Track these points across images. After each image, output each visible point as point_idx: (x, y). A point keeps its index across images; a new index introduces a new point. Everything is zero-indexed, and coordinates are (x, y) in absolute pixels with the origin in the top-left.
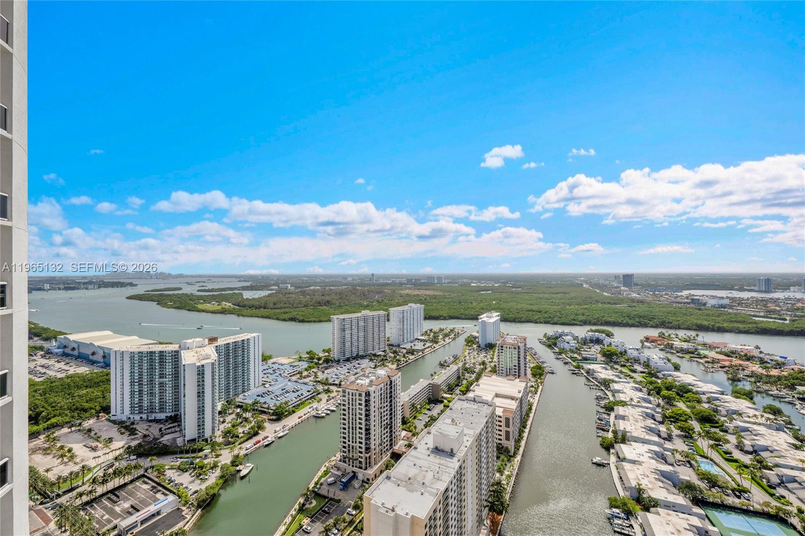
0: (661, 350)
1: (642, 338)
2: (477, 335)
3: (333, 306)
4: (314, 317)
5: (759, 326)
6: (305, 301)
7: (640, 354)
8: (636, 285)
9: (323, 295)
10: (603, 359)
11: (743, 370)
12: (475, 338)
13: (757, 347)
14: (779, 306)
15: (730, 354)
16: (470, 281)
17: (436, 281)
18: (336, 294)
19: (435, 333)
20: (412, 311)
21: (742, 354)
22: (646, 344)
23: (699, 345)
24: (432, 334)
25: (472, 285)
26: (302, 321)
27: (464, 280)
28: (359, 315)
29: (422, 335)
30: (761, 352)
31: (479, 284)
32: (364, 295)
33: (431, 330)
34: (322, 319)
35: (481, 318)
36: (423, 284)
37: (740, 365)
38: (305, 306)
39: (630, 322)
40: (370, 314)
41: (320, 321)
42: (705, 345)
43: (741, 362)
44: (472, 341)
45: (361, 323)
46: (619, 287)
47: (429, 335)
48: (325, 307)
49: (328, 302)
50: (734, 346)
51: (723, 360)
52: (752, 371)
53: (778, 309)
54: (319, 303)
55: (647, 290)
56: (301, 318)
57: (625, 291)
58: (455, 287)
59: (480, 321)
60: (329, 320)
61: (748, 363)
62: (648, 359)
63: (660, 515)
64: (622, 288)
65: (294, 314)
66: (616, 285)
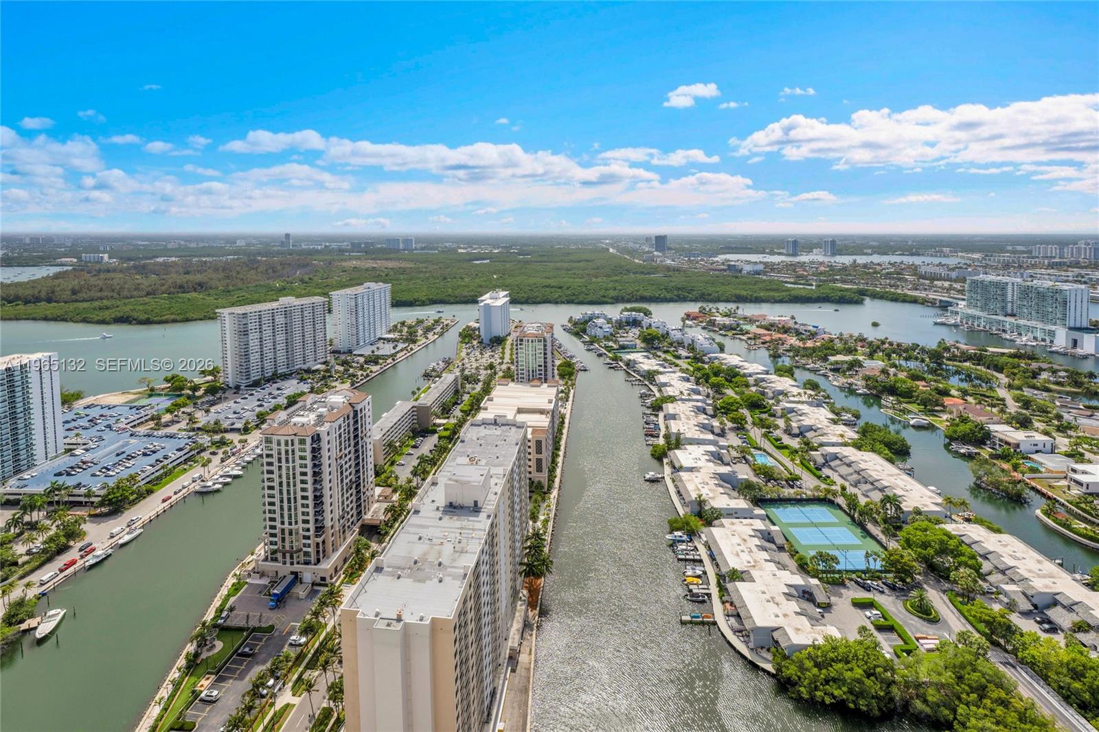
0: (704, 328)
1: (683, 315)
2: (477, 325)
3: (211, 292)
4: (172, 314)
5: (792, 292)
6: (147, 284)
7: (683, 335)
8: (670, 249)
9: (187, 273)
10: (643, 345)
11: (783, 344)
12: (474, 329)
13: (793, 318)
14: (806, 271)
15: (770, 327)
16: (455, 245)
17: (401, 246)
18: (216, 270)
19: (410, 327)
20: (371, 295)
21: (780, 326)
22: (687, 322)
23: (740, 319)
24: (406, 329)
25: (460, 251)
26: (147, 322)
27: (447, 244)
28: (275, 305)
29: (390, 332)
30: (796, 323)
31: (469, 250)
32: (272, 271)
33: (403, 324)
34: (190, 315)
35: (482, 301)
36: (382, 250)
37: (780, 339)
38: (148, 294)
39: (668, 296)
40: (295, 304)
41: (187, 320)
42: (745, 318)
43: (781, 336)
44: (470, 335)
45: (280, 320)
46: (651, 252)
47: (401, 331)
48: (194, 295)
49: (201, 285)
50: (772, 318)
51: (765, 335)
52: (791, 345)
53: (805, 273)
54: (181, 287)
55: (681, 255)
56: (143, 317)
57: (659, 257)
58: (433, 254)
59: (482, 304)
60: (212, 317)
61: (785, 336)
62: (693, 341)
63: (724, 527)
64: (655, 253)
65: (125, 309)
66: (647, 249)
